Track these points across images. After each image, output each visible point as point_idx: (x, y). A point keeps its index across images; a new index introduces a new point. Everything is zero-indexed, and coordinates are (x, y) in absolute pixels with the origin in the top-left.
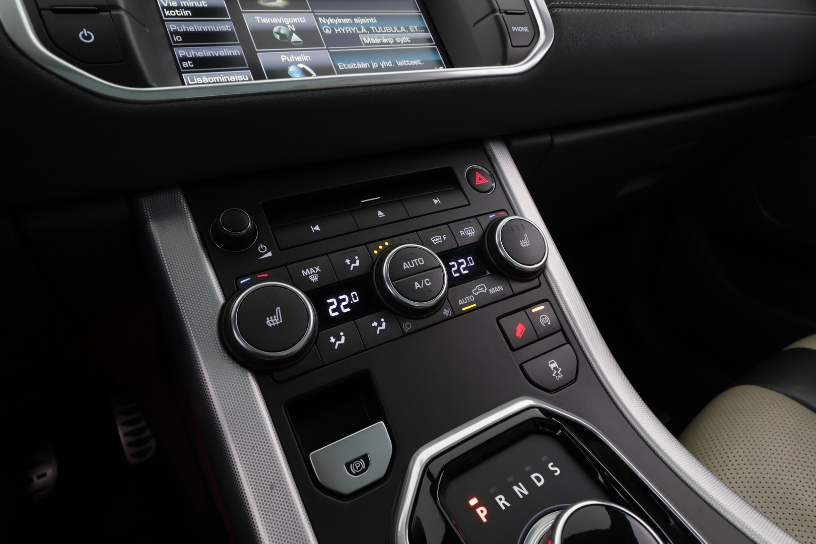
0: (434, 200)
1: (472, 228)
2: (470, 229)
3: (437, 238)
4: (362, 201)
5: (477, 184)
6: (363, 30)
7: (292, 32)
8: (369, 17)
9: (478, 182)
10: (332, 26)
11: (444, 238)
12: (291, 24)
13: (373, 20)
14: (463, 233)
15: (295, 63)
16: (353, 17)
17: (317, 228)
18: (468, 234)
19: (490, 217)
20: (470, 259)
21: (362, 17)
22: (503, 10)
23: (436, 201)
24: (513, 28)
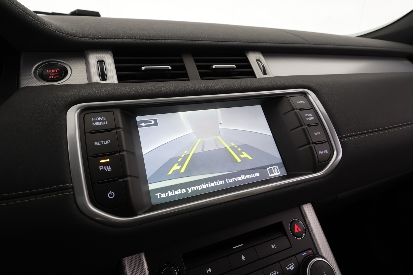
0: (272, 246)
1: (293, 264)
2: (292, 265)
3: (273, 273)
4: (234, 248)
5: (295, 232)
9: (296, 231)
11: (278, 273)
14: (288, 268)
17: (210, 270)
18: (291, 268)
19: (303, 255)
22: (314, 142)
23: (273, 247)
24: (319, 152)
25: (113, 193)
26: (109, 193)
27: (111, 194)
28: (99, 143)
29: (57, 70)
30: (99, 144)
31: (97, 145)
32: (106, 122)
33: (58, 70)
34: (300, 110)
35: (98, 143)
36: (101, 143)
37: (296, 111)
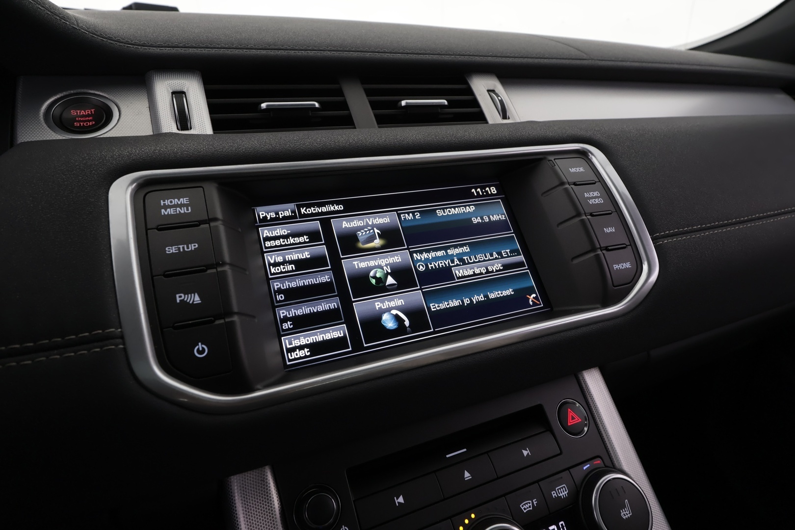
0: (524, 451)
1: (564, 487)
2: (562, 488)
3: (527, 504)
4: (448, 456)
5: (569, 424)
6: (456, 262)
7: (388, 273)
8: (462, 246)
9: (570, 422)
10: (427, 261)
11: (535, 503)
12: (386, 265)
13: (466, 249)
14: (555, 494)
15: (389, 310)
16: (446, 249)
17: (401, 500)
18: (561, 495)
19: (585, 468)
20: (562, 525)
21: (455, 247)
22: (603, 247)
23: (525, 453)
24: (614, 266)
25: (204, 346)
26: (197, 347)
27: (201, 349)
28: (175, 248)
29: (91, 112)
30: (174, 252)
31: (171, 252)
32: (189, 208)
33: (93, 110)
34: (575, 184)
35: (172, 249)
36: (179, 248)
37: (567, 186)
